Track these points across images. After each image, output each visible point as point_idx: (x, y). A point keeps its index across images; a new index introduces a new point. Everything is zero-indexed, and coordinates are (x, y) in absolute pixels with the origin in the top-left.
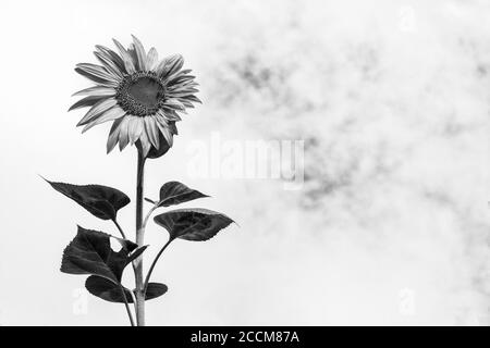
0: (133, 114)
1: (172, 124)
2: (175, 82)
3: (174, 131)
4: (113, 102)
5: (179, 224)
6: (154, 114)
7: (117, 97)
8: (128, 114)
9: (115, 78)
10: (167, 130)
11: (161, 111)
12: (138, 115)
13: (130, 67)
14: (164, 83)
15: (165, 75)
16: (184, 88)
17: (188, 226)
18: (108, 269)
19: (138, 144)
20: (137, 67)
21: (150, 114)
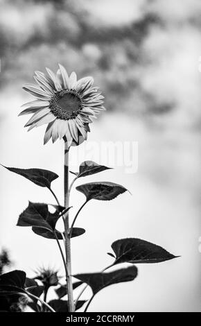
0: (61, 118)
1: (86, 125)
2: (88, 96)
3: (88, 130)
4: (48, 110)
5: (92, 191)
6: (74, 118)
7: (50, 107)
8: (57, 118)
9: (48, 94)
10: (83, 129)
11: (79, 116)
12: (64, 119)
13: (58, 87)
14: (81, 97)
15: (82, 91)
16: (94, 100)
17: (98, 193)
18: (46, 223)
19: (65, 138)
20: (63, 86)
21: (71, 118)
